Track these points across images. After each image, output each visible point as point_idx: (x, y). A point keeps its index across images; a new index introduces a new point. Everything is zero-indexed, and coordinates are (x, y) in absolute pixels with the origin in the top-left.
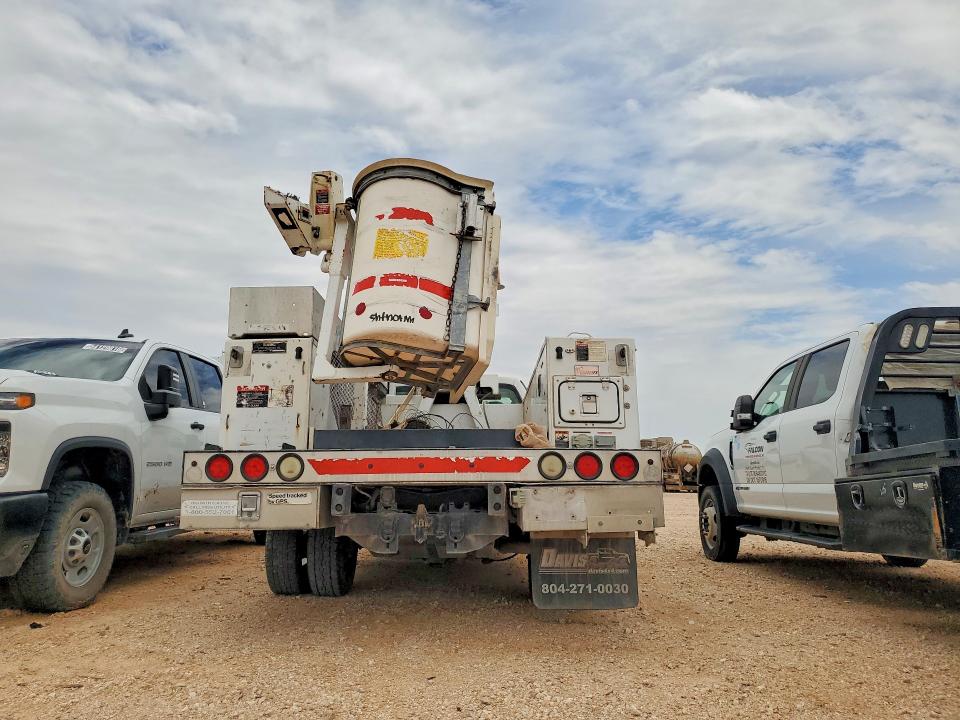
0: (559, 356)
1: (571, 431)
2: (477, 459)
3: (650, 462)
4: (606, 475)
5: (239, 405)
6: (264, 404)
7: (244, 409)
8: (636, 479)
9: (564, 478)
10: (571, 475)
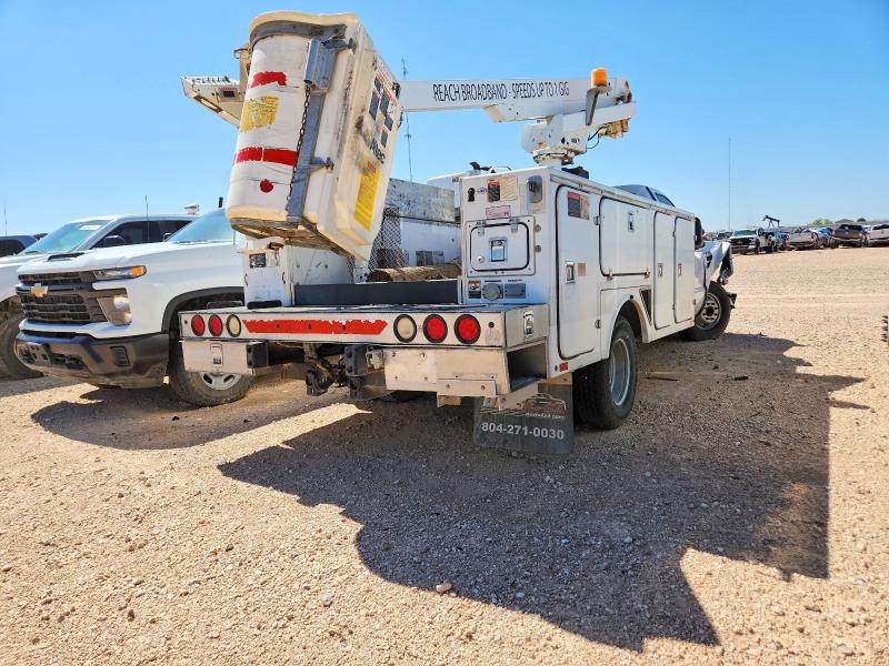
0: (472, 198)
1: (483, 280)
2: (347, 322)
3: (491, 325)
4: (451, 338)
5: (252, 267)
6: (264, 265)
7: (255, 269)
8: (478, 343)
9: (414, 341)
10: (421, 338)
